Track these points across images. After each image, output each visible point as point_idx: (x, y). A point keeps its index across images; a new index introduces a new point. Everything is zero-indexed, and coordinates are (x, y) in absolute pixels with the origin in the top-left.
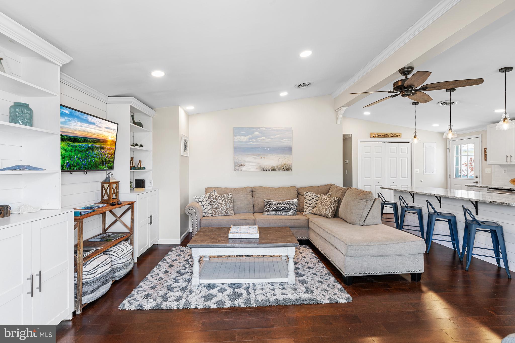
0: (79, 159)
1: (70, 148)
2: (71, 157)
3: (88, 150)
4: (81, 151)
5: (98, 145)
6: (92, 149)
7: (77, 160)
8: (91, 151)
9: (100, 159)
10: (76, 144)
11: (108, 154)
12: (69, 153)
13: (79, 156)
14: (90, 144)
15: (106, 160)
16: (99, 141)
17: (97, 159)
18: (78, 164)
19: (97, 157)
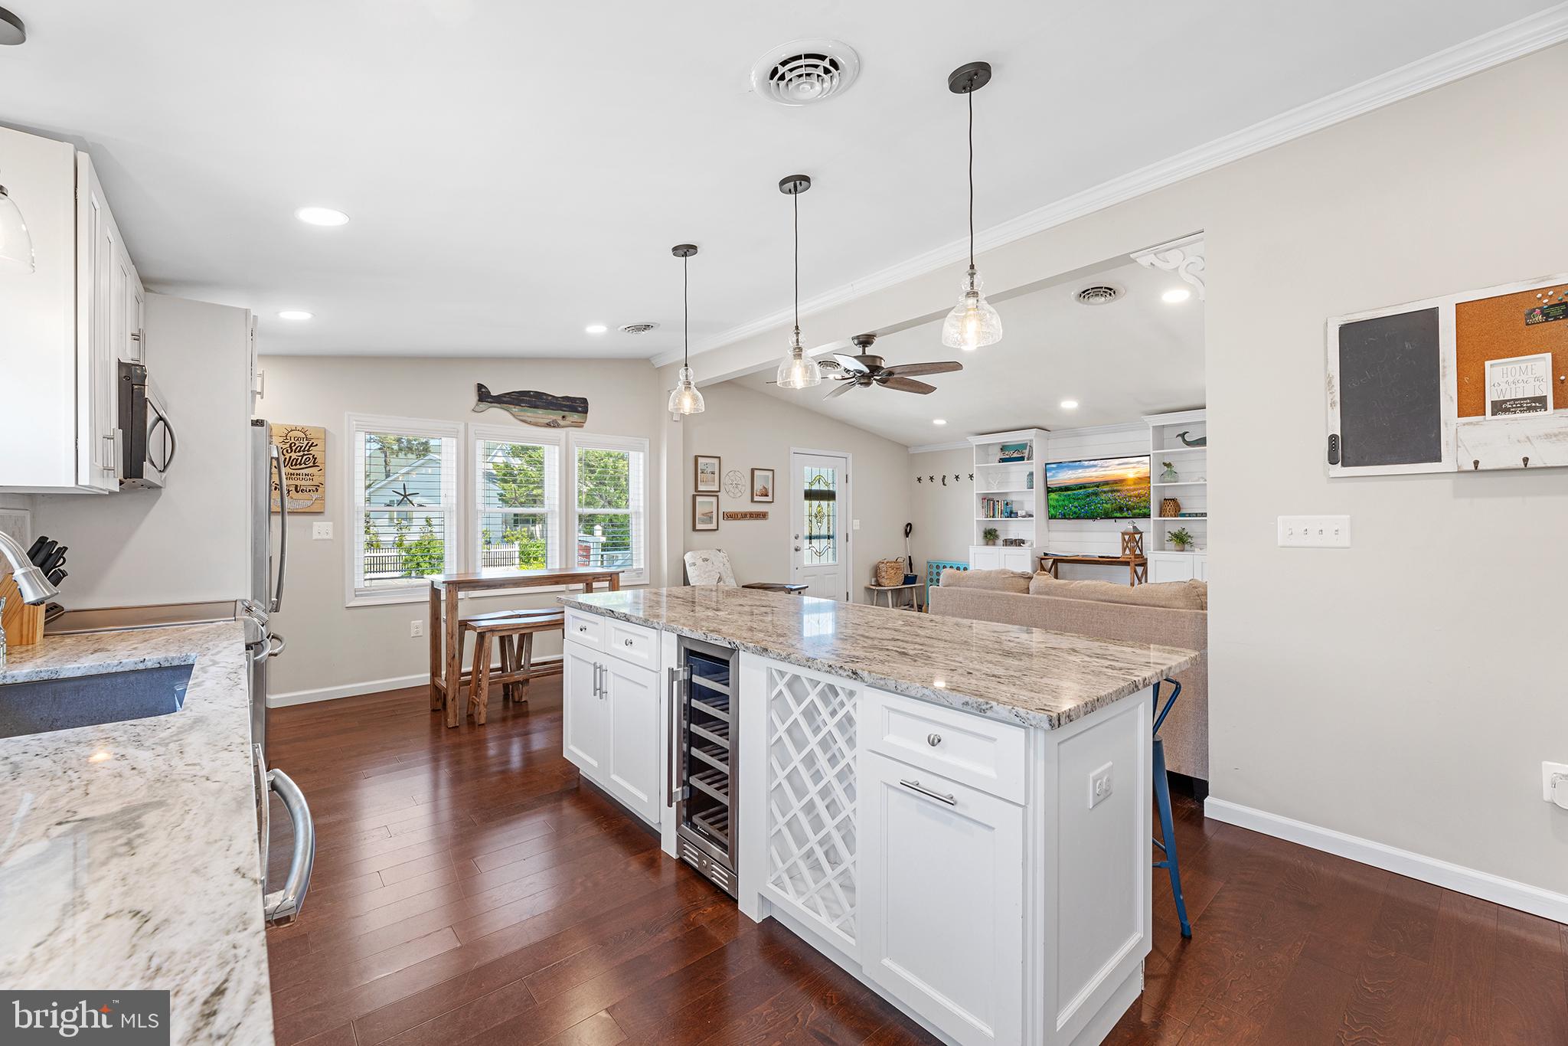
0: (1076, 507)
1: (1063, 498)
2: (1064, 506)
3: (1088, 496)
4: (1078, 499)
5: (1106, 488)
6: (1096, 494)
7: (1073, 508)
8: (1094, 497)
9: (1114, 505)
10: (1069, 492)
11: (1131, 496)
12: (1060, 503)
13: (1076, 504)
14: (1090, 490)
15: (1126, 505)
16: (1106, 483)
17: (1109, 506)
18: (1075, 513)
19: (1106, 503)
